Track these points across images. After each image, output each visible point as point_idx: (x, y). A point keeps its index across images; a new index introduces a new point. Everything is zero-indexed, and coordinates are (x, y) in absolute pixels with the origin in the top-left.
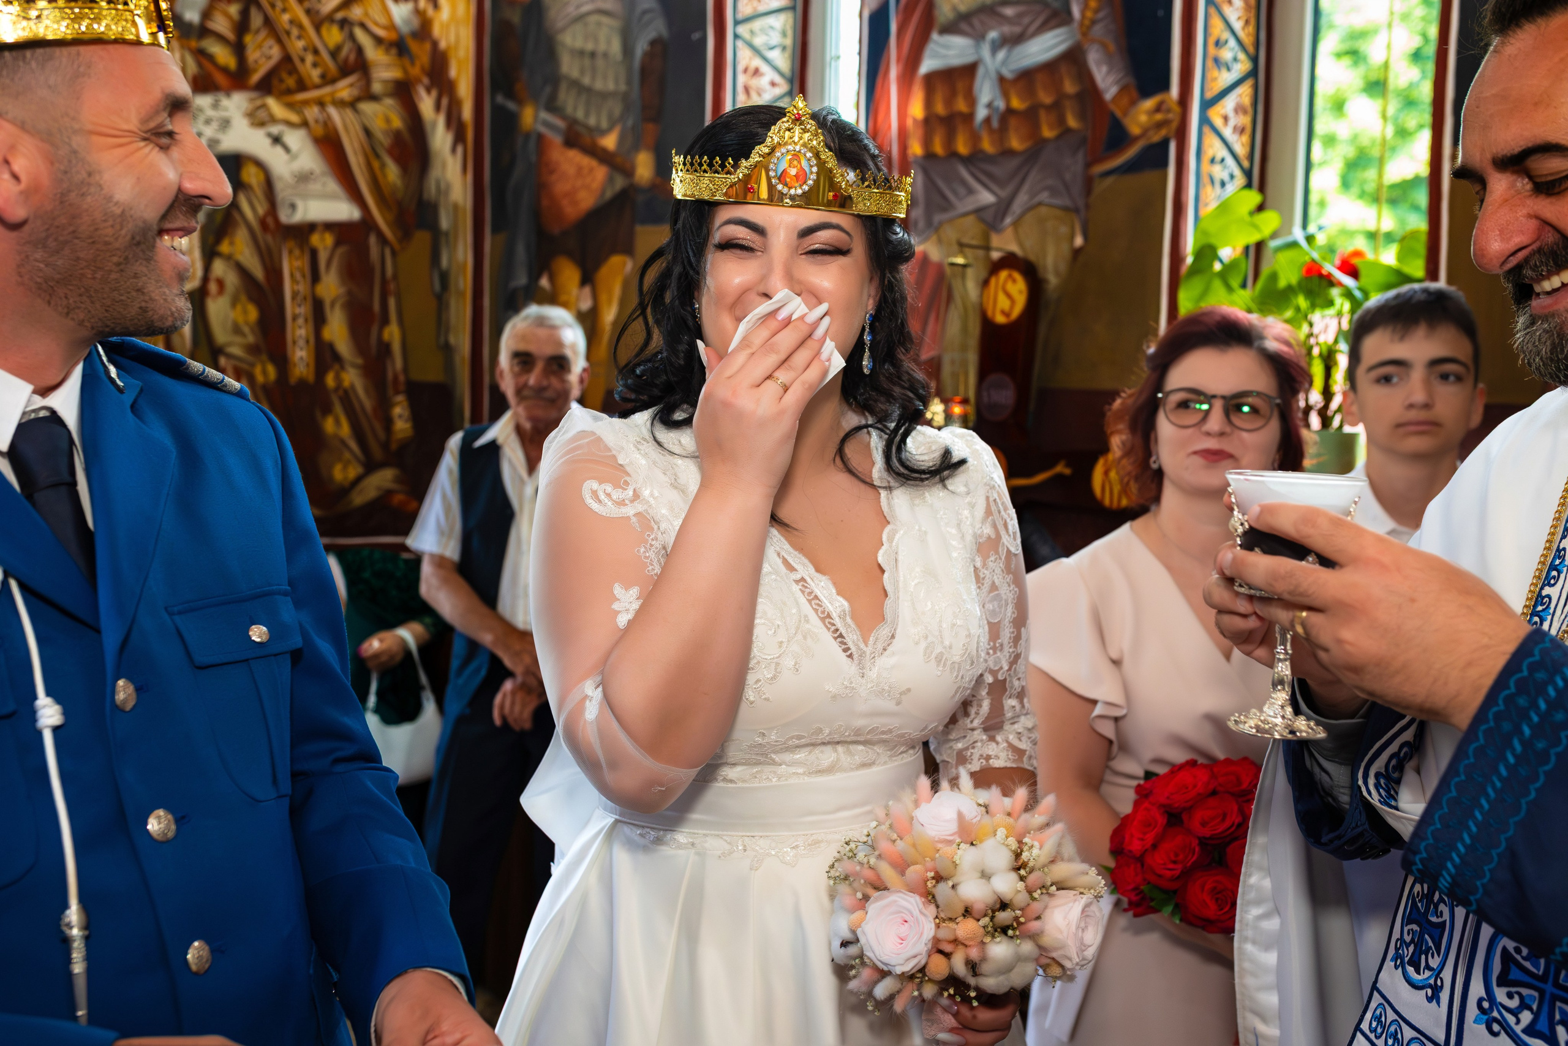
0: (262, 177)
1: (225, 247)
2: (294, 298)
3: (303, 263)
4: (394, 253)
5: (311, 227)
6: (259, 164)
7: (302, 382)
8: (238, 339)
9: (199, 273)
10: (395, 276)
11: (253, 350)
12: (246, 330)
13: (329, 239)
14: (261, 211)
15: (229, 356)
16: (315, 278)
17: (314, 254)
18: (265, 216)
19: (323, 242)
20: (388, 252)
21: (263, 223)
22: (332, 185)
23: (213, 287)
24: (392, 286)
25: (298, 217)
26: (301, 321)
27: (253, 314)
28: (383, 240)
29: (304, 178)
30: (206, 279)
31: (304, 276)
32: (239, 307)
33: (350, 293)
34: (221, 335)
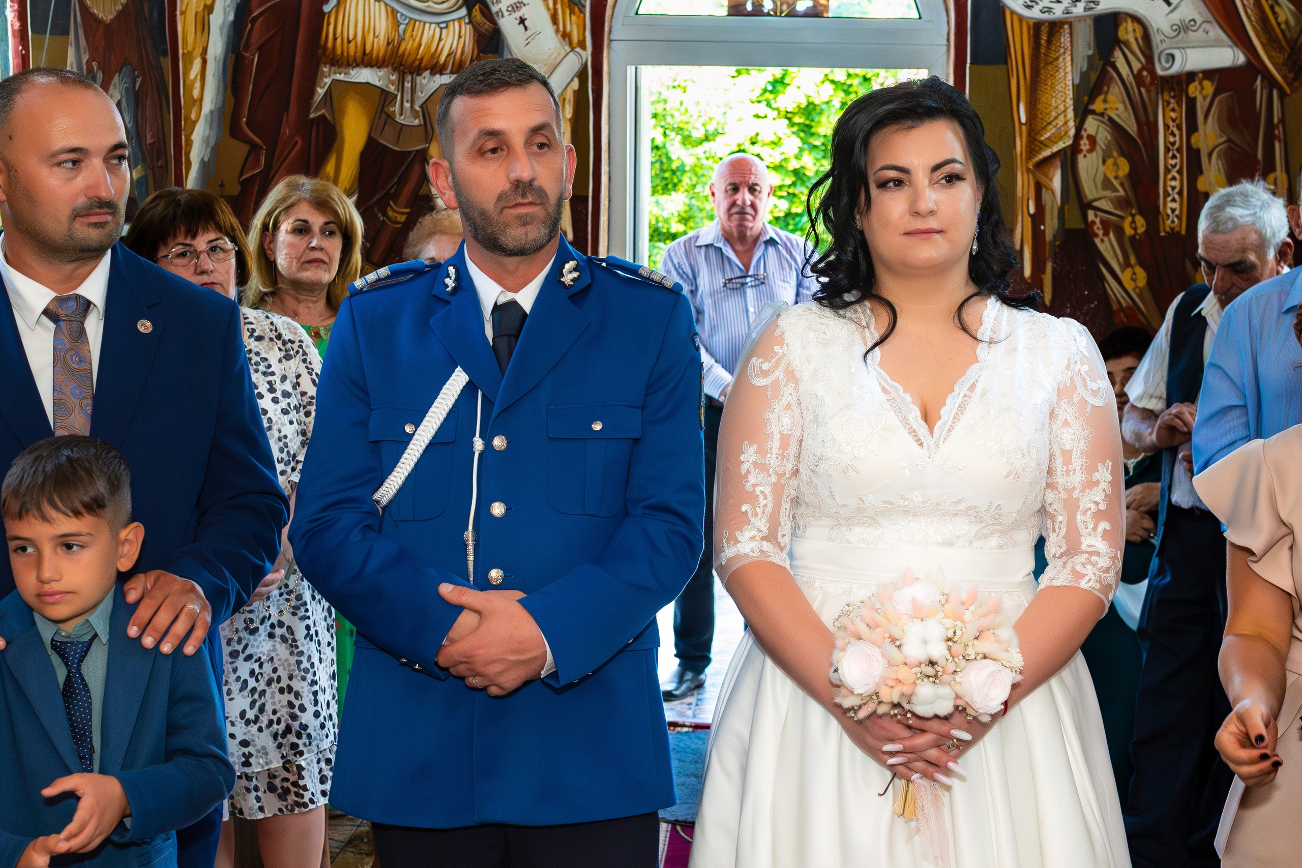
0: (1139, 34)
1: (1098, 106)
2: (1167, 150)
3: (1180, 114)
4: (1282, 95)
5: (1191, 76)
6: (1136, 19)
7: (1173, 234)
8: (1107, 193)
9: (1072, 132)
10: (1282, 120)
11: (1123, 203)
12: (1116, 183)
13: (1209, 87)
14: (1136, 66)
15: (1096, 209)
16: (1192, 127)
17: (1192, 102)
18: (1140, 71)
19: (1203, 92)
20: (1275, 93)
21: (1138, 77)
22: (1216, 32)
23: (1084, 144)
24: (1278, 132)
25: (1175, 69)
26: (1174, 173)
27: (1124, 167)
28: (1271, 82)
29: (1183, 28)
30: (1078, 137)
31: (1179, 127)
32: (1110, 162)
33: (1229, 140)
34: (1090, 191)
